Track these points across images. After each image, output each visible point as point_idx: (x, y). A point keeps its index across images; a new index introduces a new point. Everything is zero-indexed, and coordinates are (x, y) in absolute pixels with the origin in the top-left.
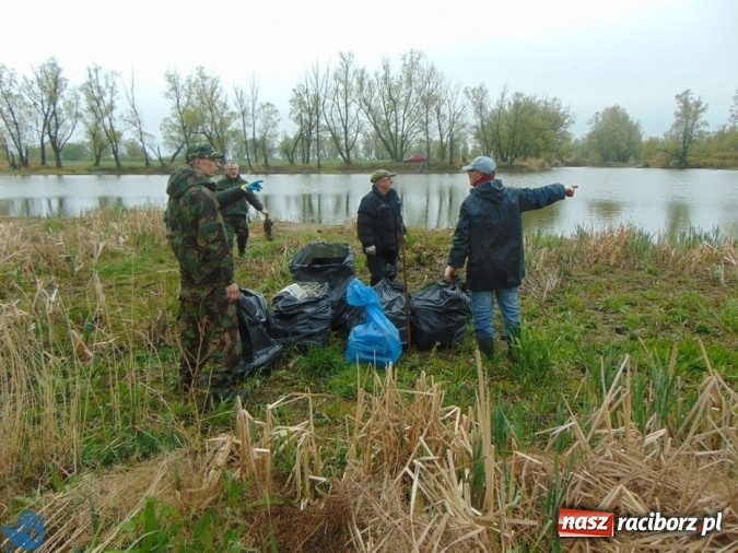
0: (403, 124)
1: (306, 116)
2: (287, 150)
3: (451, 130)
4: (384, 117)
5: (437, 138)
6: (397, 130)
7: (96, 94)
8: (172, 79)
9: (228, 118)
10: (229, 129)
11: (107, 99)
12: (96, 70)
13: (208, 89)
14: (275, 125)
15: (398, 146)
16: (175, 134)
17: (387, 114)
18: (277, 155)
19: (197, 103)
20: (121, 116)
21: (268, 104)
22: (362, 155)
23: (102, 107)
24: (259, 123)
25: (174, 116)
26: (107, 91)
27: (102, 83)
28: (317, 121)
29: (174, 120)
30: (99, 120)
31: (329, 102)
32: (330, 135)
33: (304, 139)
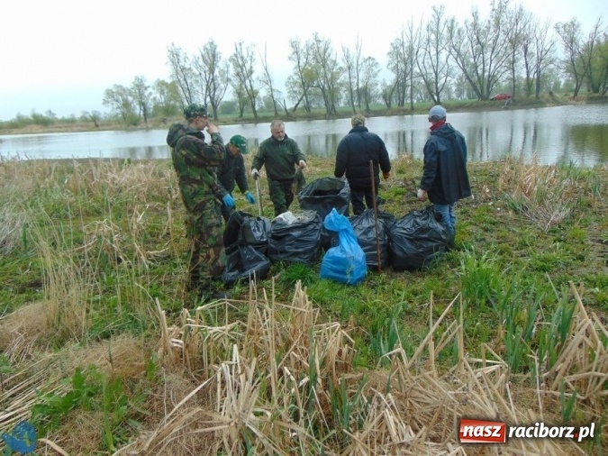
0: (490, 65)
1: (402, 66)
2: (387, 97)
3: (538, 67)
4: (472, 60)
5: (525, 76)
6: (484, 72)
7: (241, 63)
8: (294, 45)
9: (338, 73)
10: (338, 81)
11: (248, 66)
12: (240, 44)
13: (321, 51)
14: (376, 75)
15: (485, 87)
16: (296, 89)
17: (475, 58)
18: (381, 101)
19: (313, 63)
20: (258, 78)
21: (370, 58)
22: (454, 96)
23: (245, 72)
24: (362, 75)
25: (296, 74)
26: (248, 59)
27: (245, 54)
28: (411, 69)
29: (296, 78)
30: (243, 82)
31: (422, 51)
32: (422, 81)
33: (400, 86)
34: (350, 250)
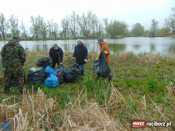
0: (88, 28)
1: (65, 26)
2: (61, 34)
3: (99, 29)
4: (83, 26)
5: (96, 31)
6: (87, 29)
7: (13, 21)
8: (32, 18)
9: (46, 27)
10: (46, 29)
11: (16, 23)
12: (13, 16)
13: (41, 20)
14: (57, 28)
15: (87, 34)
16: (33, 31)
17: (84, 25)
18: (59, 36)
19: (38, 23)
20: (20, 27)
21: (56, 23)
22: (79, 35)
23: (15, 24)
24: (53, 28)
25: (33, 26)
26: (16, 20)
27: (14, 19)
28: (68, 27)
29: (33, 27)
30: (14, 28)
31: (70, 23)
32: (71, 31)
33: (64, 32)
34: (53, 78)
